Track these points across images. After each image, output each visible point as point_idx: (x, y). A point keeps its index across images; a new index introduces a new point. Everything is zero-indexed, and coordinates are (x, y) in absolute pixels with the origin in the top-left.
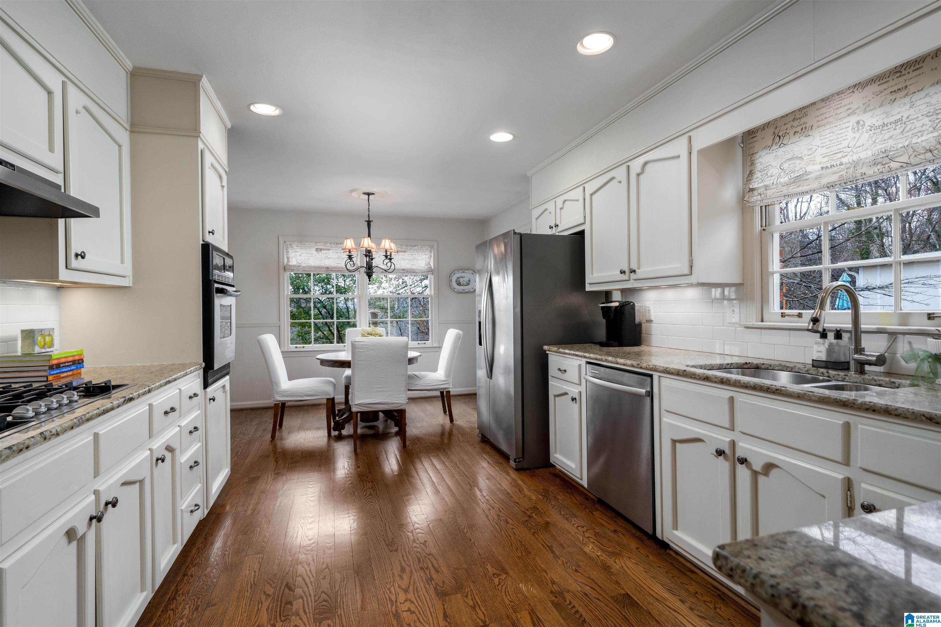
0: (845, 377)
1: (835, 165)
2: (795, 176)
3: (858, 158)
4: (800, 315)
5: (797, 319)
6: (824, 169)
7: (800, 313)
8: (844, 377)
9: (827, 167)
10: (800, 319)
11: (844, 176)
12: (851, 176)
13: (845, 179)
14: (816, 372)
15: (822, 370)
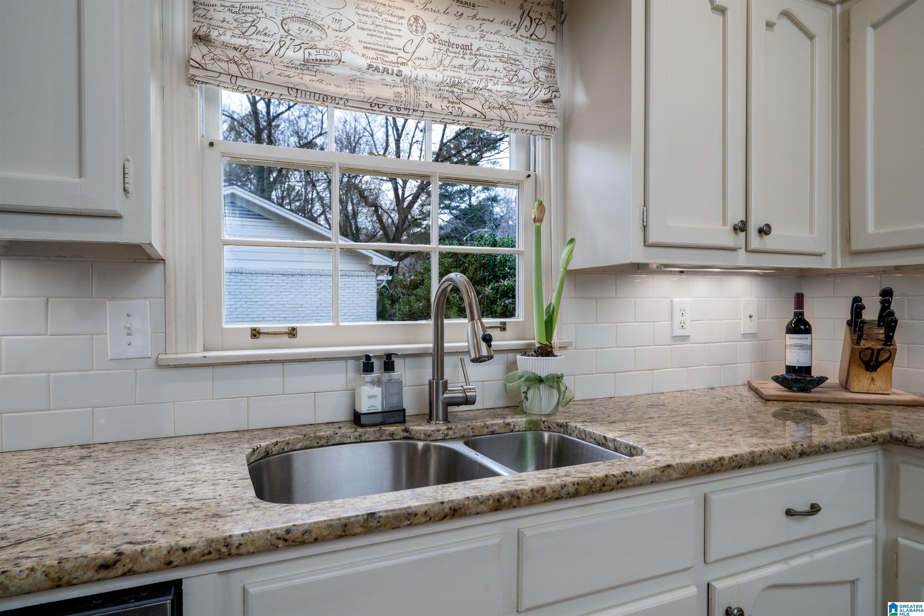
0: (448, 431)
1: (390, 72)
2: (319, 57)
3: (425, 76)
4: (294, 332)
5: (285, 339)
6: (371, 70)
7: (294, 329)
8: (445, 432)
9: (377, 69)
10: (293, 340)
11: (403, 95)
12: (412, 101)
13: (404, 102)
14: (378, 434)
15: (392, 429)
